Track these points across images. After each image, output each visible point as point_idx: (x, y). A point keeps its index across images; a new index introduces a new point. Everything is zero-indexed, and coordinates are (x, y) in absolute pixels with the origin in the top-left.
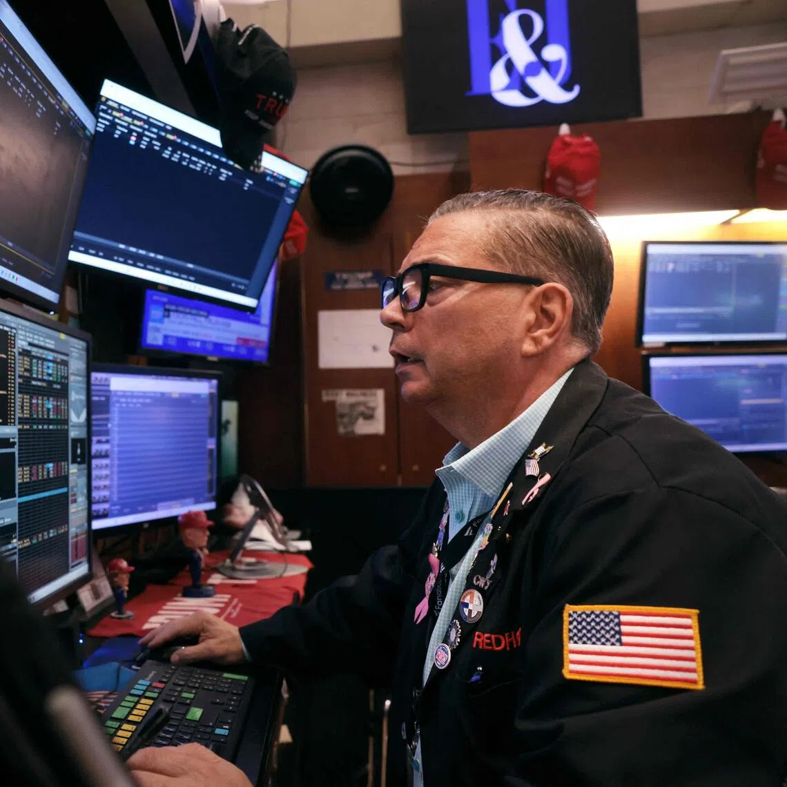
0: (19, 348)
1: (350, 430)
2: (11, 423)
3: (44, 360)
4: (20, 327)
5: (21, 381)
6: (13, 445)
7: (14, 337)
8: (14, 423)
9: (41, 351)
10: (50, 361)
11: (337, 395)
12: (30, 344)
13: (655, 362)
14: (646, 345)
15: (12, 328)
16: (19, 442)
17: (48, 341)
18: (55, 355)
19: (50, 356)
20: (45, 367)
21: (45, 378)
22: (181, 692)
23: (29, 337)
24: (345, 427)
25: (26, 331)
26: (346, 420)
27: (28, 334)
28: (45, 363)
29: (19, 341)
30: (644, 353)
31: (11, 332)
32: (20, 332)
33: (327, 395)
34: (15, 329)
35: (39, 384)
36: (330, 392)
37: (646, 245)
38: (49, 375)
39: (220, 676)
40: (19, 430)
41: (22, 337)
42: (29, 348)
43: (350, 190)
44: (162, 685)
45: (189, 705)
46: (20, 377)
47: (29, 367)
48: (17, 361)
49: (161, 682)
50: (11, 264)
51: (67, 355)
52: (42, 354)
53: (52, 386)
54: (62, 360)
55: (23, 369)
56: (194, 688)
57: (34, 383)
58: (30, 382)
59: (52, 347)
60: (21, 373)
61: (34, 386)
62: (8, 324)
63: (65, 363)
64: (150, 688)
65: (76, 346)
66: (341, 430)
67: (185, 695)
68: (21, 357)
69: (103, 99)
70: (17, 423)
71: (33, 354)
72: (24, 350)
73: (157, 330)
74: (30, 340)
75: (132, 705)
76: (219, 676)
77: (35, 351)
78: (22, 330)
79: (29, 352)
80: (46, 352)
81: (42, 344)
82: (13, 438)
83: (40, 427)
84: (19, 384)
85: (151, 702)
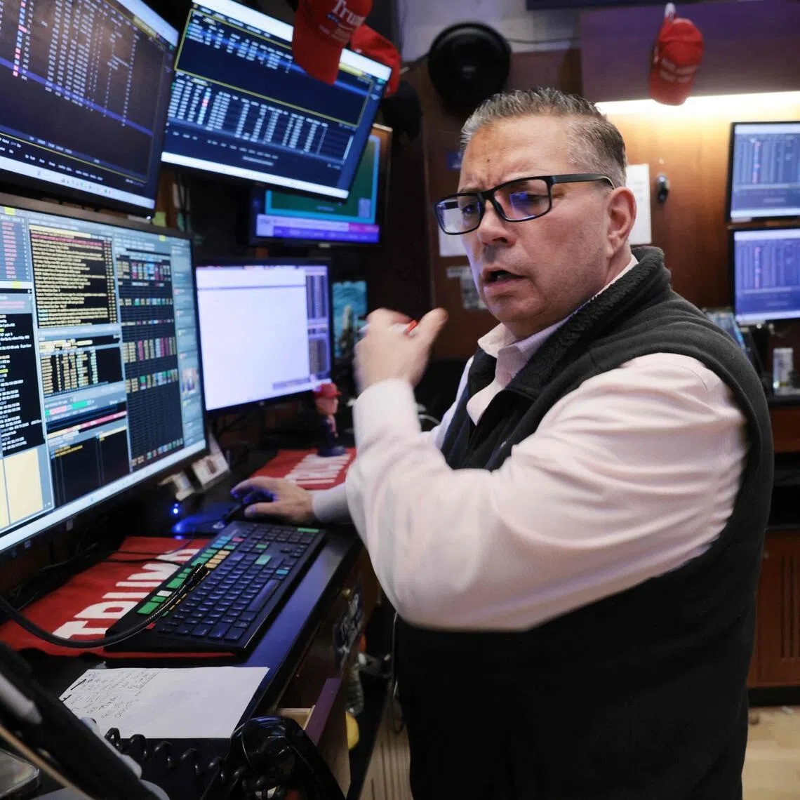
0: (116, 255)
1: (474, 304)
2: (113, 321)
3: (144, 262)
4: (116, 235)
5: (121, 283)
6: (117, 341)
7: (111, 244)
8: (116, 321)
9: (140, 254)
10: (150, 262)
11: (461, 272)
12: (128, 250)
13: (740, 237)
14: (734, 221)
15: (107, 237)
16: (123, 338)
17: (146, 244)
18: (156, 256)
19: (151, 258)
20: (145, 269)
21: (146, 278)
22: (256, 544)
23: (126, 243)
24: (470, 302)
25: (122, 238)
26: (471, 295)
27: (125, 241)
28: (146, 265)
29: (116, 248)
30: (730, 227)
31: (107, 241)
32: (116, 240)
33: (452, 271)
34: (111, 237)
35: (141, 284)
36: (455, 268)
37: (734, 125)
38: (150, 275)
39: (296, 530)
40: (123, 327)
41: (118, 244)
42: (127, 253)
43: (468, 69)
44: (240, 540)
45: (260, 554)
46: (119, 280)
47: (128, 271)
48: (115, 266)
49: (241, 537)
50: (100, 179)
51: (169, 255)
52: (142, 257)
53: (154, 285)
54: (163, 261)
55: (122, 273)
56: (269, 540)
57: (134, 284)
58: (130, 284)
59: (152, 249)
60: (120, 277)
61: (135, 287)
62: (102, 233)
63: (167, 263)
64: (229, 542)
65: (178, 244)
66: (467, 305)
67: (258, 546)
68: (119, 263)
69: (195, 6)
70: (119, 320)
71: (132, 258)
72: (121, 256)
73: (267, 222)
74: (129, 246)
75: (210, 556)
76: (293, 531)
77: (133, 256)
78: (118, 238)
79: (128, 257)
80: (145, 255)
81: (141, 248)
82: (117, 335)
83: (144, 323)
84: (120, 286)
85: (228, 553)
